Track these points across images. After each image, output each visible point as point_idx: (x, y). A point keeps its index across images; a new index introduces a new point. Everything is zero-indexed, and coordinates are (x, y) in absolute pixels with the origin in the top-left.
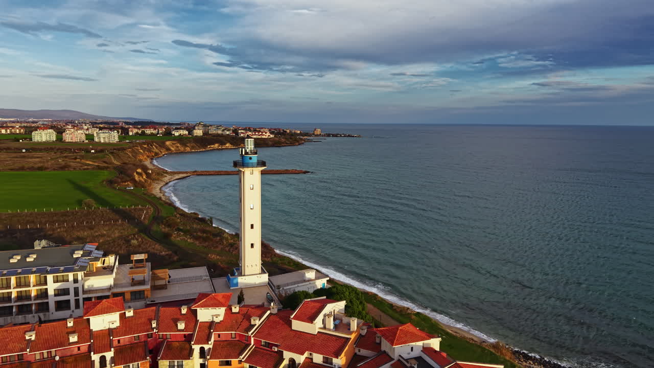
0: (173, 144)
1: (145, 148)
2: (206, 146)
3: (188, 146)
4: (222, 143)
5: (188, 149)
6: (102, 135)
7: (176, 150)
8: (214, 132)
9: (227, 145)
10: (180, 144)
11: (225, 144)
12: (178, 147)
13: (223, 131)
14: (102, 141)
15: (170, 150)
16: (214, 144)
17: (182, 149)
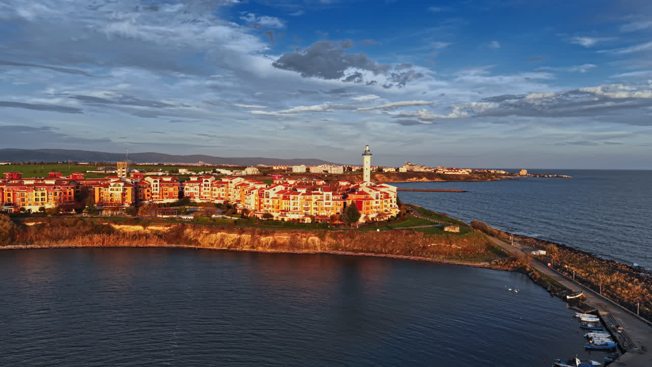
0: (381, 176)
1: (360, 177)
2: (406, 179)
3: (391, 179)
4: (420, 177)
5: (391, 180)
6: (333, 169)
7: (382, 181)
8: (418, 170)
9: (424, 179)
10: (386, 177)
11: (422, 178)
12: (384, 179)
13: (425, 169)
14: (333, 173)
15: (378, 180)
16: (412, 178)
17: (387, 180)
